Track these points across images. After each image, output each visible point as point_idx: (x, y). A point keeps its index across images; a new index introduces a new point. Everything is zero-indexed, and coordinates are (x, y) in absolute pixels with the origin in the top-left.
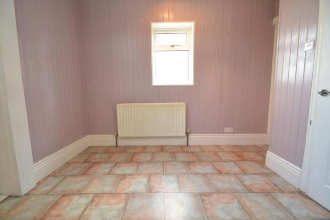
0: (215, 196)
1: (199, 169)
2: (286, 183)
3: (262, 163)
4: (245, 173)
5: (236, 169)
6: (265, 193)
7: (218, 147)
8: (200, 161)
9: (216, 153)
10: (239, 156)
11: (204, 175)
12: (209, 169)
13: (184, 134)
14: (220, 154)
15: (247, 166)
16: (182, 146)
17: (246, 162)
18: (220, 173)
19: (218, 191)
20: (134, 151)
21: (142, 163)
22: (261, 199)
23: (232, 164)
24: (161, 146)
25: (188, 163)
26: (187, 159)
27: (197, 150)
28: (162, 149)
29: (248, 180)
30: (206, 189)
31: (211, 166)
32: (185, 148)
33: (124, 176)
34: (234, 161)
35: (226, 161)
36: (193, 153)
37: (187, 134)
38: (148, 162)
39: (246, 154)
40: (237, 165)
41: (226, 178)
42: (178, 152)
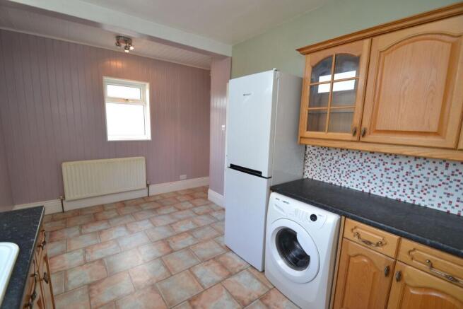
0: (179, 223)
1: (164, 211)
2: (218, 206)
3: (206, 198)
4: (195, 206)
5: (191, 205)
6: (206, 214)
7: (176, 192)
8: (164, 206)
9: (175, 198)
10: (192, 196)
11: (169, 214)
12: (172, 210)
13: (145, 186)
14: (178, 198)
15: (197, 202)
16: (143, 198)
17: (196, 200)
18: (180, 210)
19: (180, 220)
20: (94, 212)
21: (111, 219)
22: (205, 218)
23: (187, 203)
24: (121, 202)
25: (155, 210)
26: (152, 207)
27: (158, 198)
28: (123, 203)
29: (197, 210)
30: (172, 221)
31: (172, 208)
32: (147, 199)
33: (101, 232)
34: (188, 201)
35: (184, 202)
36: (155, 201)
37: (148, 185)
38: (115, 217)
39: (196, 195)
40: (191, 203)
41: (185, 212)
42: (141, 203)
